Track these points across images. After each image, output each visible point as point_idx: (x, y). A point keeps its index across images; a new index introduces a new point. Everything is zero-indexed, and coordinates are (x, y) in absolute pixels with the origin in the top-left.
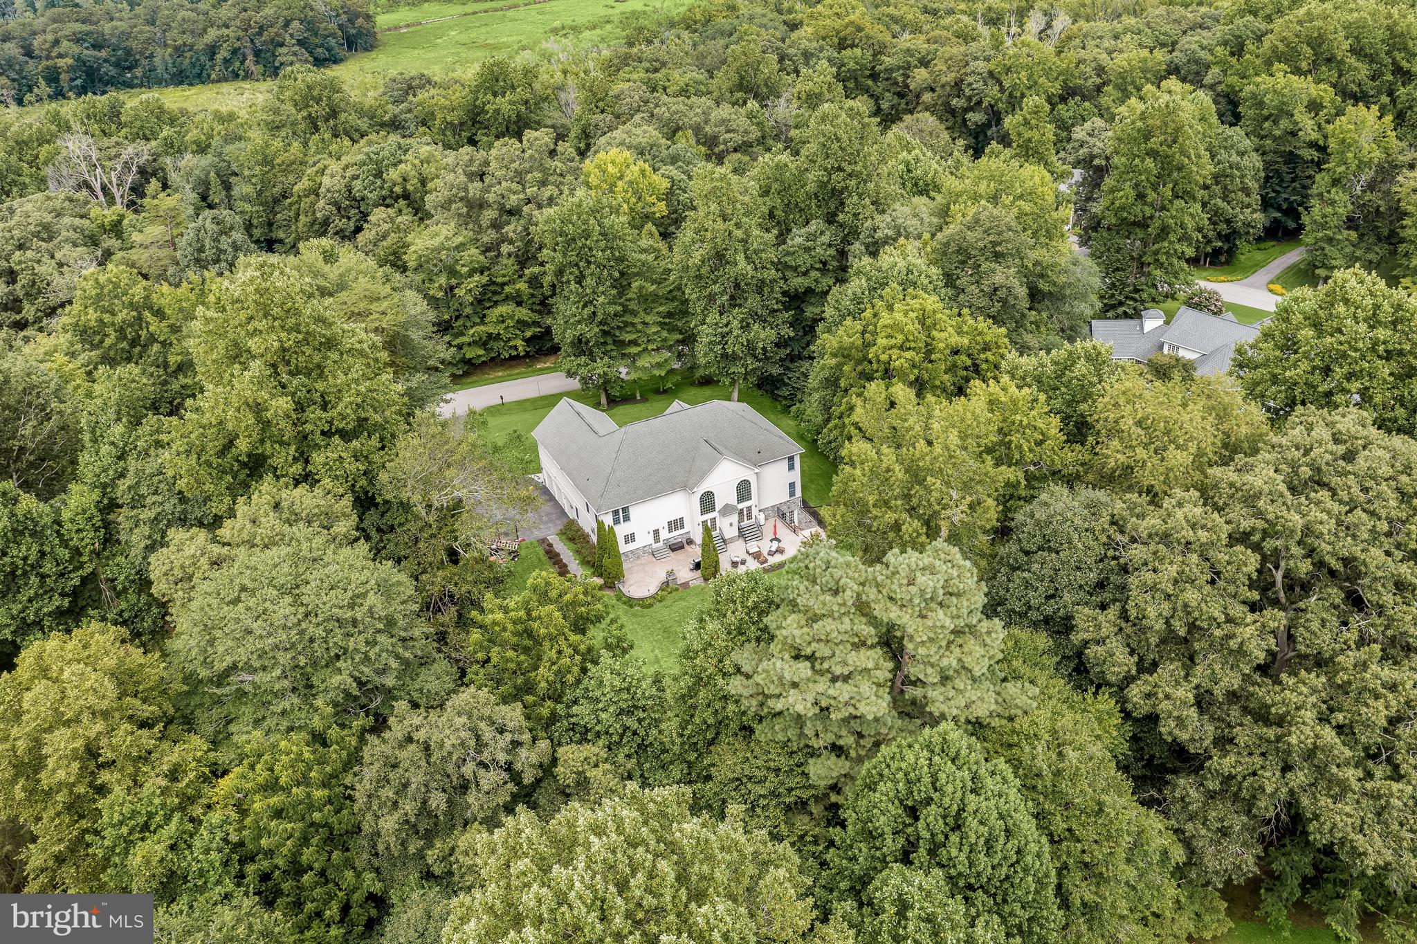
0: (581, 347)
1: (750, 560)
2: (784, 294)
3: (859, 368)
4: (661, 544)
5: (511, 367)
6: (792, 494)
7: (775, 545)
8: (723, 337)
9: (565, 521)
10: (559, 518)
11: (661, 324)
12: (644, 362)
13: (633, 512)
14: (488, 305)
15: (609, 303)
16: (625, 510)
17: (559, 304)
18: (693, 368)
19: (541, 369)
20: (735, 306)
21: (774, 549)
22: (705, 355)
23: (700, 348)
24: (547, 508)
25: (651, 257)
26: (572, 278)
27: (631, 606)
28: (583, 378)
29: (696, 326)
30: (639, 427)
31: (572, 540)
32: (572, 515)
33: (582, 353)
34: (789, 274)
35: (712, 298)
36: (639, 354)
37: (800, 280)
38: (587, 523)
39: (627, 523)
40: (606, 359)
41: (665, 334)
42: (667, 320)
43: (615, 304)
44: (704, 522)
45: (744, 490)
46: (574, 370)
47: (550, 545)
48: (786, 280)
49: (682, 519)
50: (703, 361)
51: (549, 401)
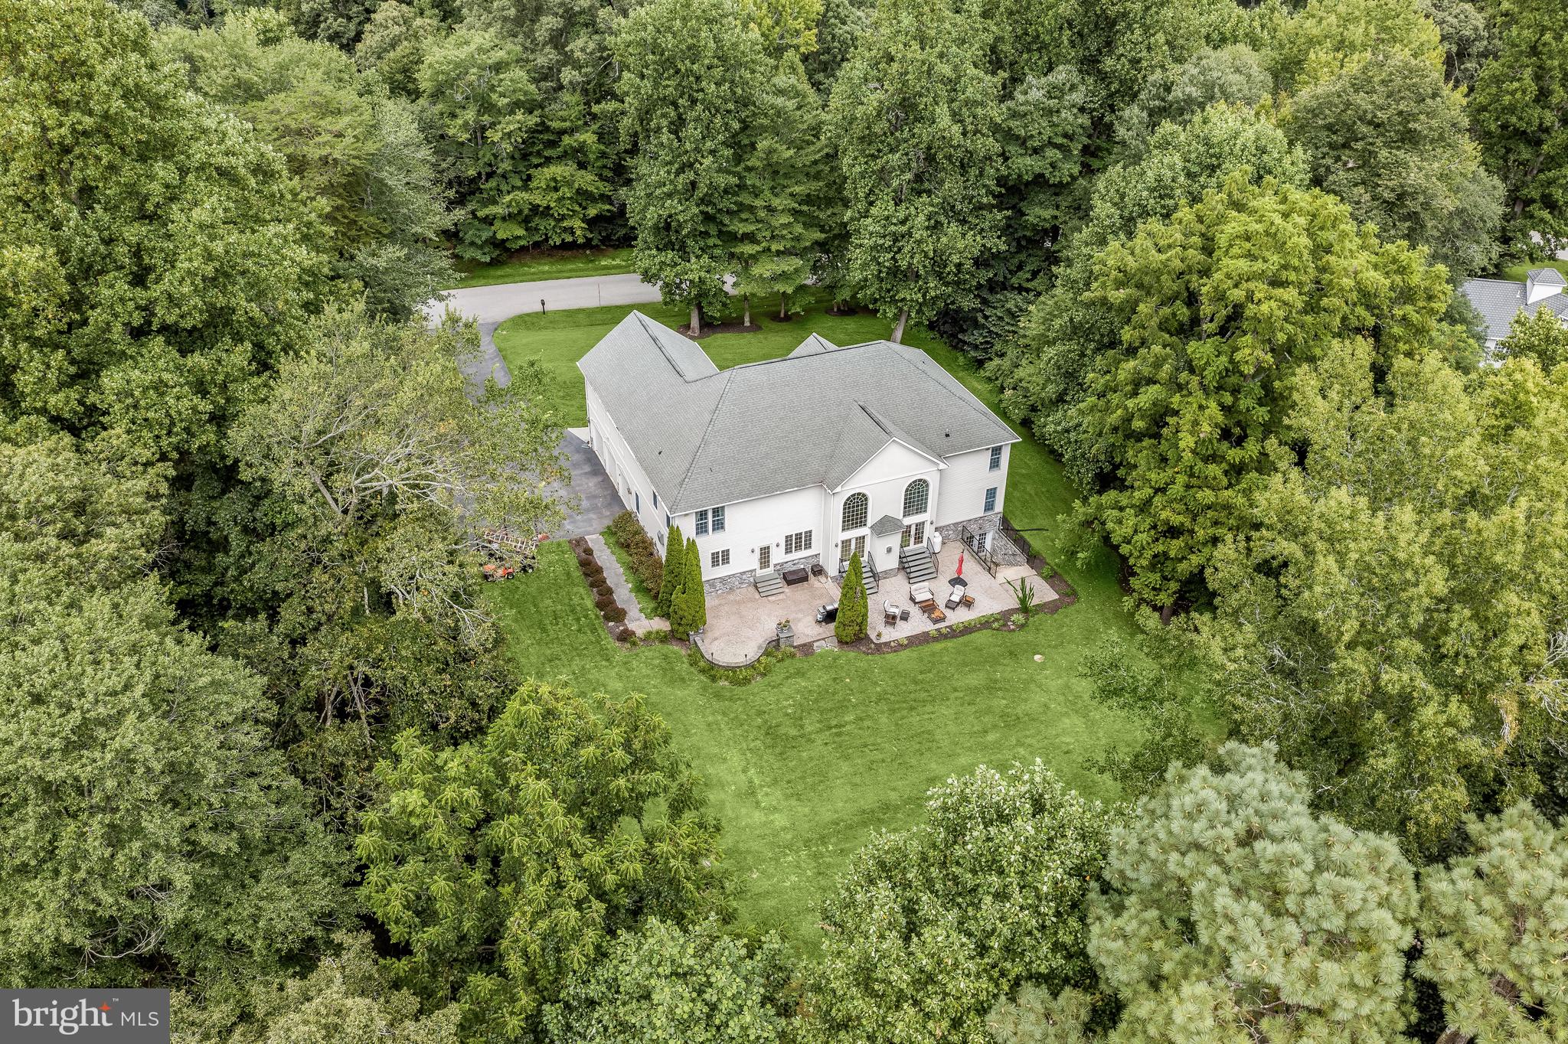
0: (667, 233)
1: (915, 611)
2: (1001, 181)
3: (1166, 311)
4: (770, 570)
5: (563, 259)
6: (989, 506)
7: (958, 593)
8: (896, 240)
9: (618, 512)
10: (609, 506)
11: (795, 213)
12: (764, 269)
13: (730, 517)
14: (536, 161)
15: (720, 170)
16: (717, 512)
17: (642, 166)
18: (832, 288)
19: (606, 268)
20: (919, 194)
21: (956, 598)
22: (864, 266)
23: (857, 256)
24: (592, 484)
25: (791, 104)
26: (664, 123)
27: (714, 679)
28: (667, 285)
29: (852, 219)
30: (754, 374)
31: (626, 546)
32: (630, 505)
33: (669, 246)
34: (1013, 149)
35: (883, 176)
36: (754, 257)
37: (1028, 161)
38: (653, 522)
39: (720, 535)
40: (705, 259)
41: (799, 229)
42: (805, 208)
43: (729, 172)
44: (846, 544)
45: (916, 496)
46: (654, 271)
47: (589, 552)
48: (1006, 159)
49: (809, 534)
50: (856, 276)
51: (610, 316)
